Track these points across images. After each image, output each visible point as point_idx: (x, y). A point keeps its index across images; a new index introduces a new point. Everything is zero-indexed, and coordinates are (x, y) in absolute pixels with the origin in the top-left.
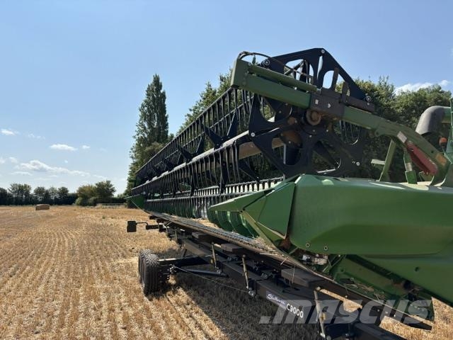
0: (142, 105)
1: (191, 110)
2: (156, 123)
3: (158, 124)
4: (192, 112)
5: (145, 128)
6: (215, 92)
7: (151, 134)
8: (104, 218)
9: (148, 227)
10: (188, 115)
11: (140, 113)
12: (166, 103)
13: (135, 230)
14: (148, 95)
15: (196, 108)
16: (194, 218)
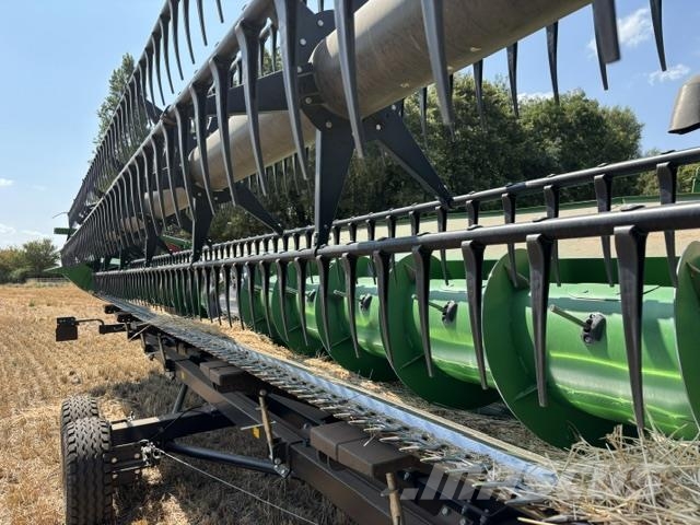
0: (104, 107)
8: (32, 305)
9: (105, 329)
11: (99, 121)
13: (75, 337)
14: (115, 89)
16: (204, 315)
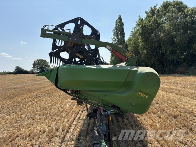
0: (114, 29)
1: (133, 29)
2: (120, 37)
3: (121, 37)
4: (134, 30)
5: (115, 39)
6: (142, 20)
7: (118, 42)
10: (132, 31)
11: (113, 33)
12: (124, 27)
14: (116, 24)
15: (135, 28)
